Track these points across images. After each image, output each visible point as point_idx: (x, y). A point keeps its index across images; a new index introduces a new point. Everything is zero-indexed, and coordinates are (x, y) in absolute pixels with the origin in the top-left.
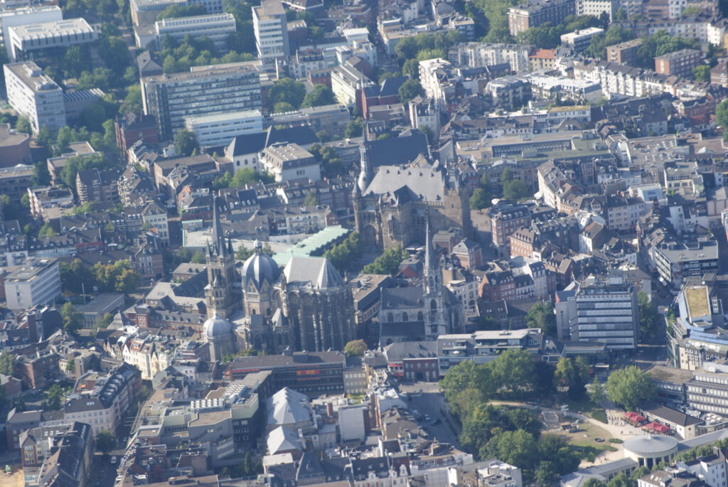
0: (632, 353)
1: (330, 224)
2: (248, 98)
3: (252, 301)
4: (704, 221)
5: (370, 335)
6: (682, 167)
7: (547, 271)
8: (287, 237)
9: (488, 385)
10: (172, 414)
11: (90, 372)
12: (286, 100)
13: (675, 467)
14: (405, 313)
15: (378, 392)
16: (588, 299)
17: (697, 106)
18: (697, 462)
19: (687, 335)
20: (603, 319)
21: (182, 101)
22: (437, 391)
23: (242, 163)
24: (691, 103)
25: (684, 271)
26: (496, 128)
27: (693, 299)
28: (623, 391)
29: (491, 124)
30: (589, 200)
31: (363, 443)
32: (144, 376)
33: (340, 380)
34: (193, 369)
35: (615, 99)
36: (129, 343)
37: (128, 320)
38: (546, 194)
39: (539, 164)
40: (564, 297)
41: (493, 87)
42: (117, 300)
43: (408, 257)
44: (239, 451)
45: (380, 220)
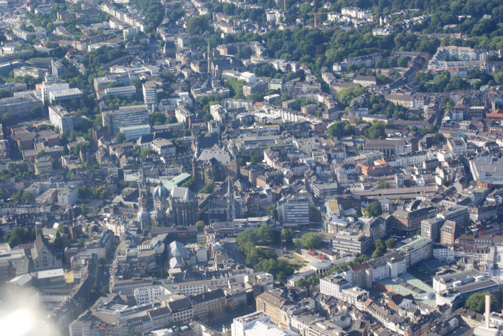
0: (307, 226)
1: (183, 172)
2: (144, 120)
3: (157, 204)
4: (329, 173)
5: (205, 219)
6: (319, 151)
7: (272, 192)
8: (166, 177)
9: (255, 239)
10: (130, 251)
11: (95, 232)
12: (159, 121)
13: (334, 274)
14: (219, 210)
15: (212, 243)
16: (292, 205)
17: (319, 127)
18: (342, 272)
19: (331, 220)
20: (297, 213)
21: (118, 121)
22: (234, 241)
23: (144, 146)
24: (317, 125)
25: (324, 193)
26: (244, 133)
27: (332, 205)
28: (308, 242)
29: (242, 131)
30: (286, 164)
31: (207, 263)
32: (115, 234)
33: (195, 237)
34: (135, 232)
35: (287, 122)
36: (108, 221)
37: (106, 211)
38: (268, 161)
39: (264, 149)
40: (281, 203)
41: (240, 117)
42: (101, 202)
43: (216, 186)
44: (158, 266)
45: (203, 171)
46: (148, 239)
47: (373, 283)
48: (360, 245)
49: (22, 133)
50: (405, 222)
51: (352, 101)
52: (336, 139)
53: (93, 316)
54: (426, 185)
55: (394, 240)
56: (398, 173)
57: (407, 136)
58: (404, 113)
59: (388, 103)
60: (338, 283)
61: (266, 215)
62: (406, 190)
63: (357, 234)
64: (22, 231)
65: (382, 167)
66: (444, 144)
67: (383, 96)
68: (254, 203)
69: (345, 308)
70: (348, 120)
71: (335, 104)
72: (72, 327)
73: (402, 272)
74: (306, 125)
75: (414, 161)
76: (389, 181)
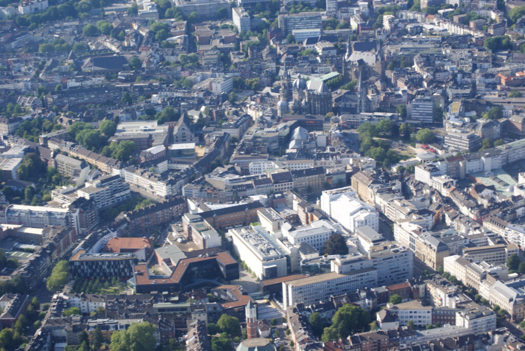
0: (430, 124)
1: (334, 71)
2: (317, 25)
3: (296, 96)
4: (469, 80)
5: (337, 111)
6: (466, 60)
7: (408, 93)
8: (318, 75)
9: (374, 132)
10: (258, 132)
11: (234, 116)
12: (330, 26)
14: (351, 104)
15: (333, 131)
16: (417, 104)
17: (480, 40)
18: (438, 161)
19: (449, 119)
20: (422, 111)
21: (292, 24)
23: (309, 47)
24: (478, 38)
25: (456, 97)
27: (454, 106)
28: (422, 137)
29: (404, 40)
30: (429, 69)
31: (325, 148)
32: (253, 119)
33: (322, 126)
34: (270, 118)
36: (250, 107)
37: (253, 99)
38: (415, 66)
39: (415, 55)
41: (409, 27)
42: (251, 92)
44: (280, 147)
45: (351, 71)
46: (278, 124)
47: (467, 175)
48: (468, 142)
49: (204, 30)
50: (520, 127)
51: (520, 18)
52: (490, 51)
53: (206, 182)
60: (429, 170)
61: (391, 112)
63: (467, 132)
64: (172, 111)
65: (521, 78)
68: (388, 101)
69: (428, 191)
70: (510, 36)
71: (504, 21)
72: (185, 189)
73: (496, 167)
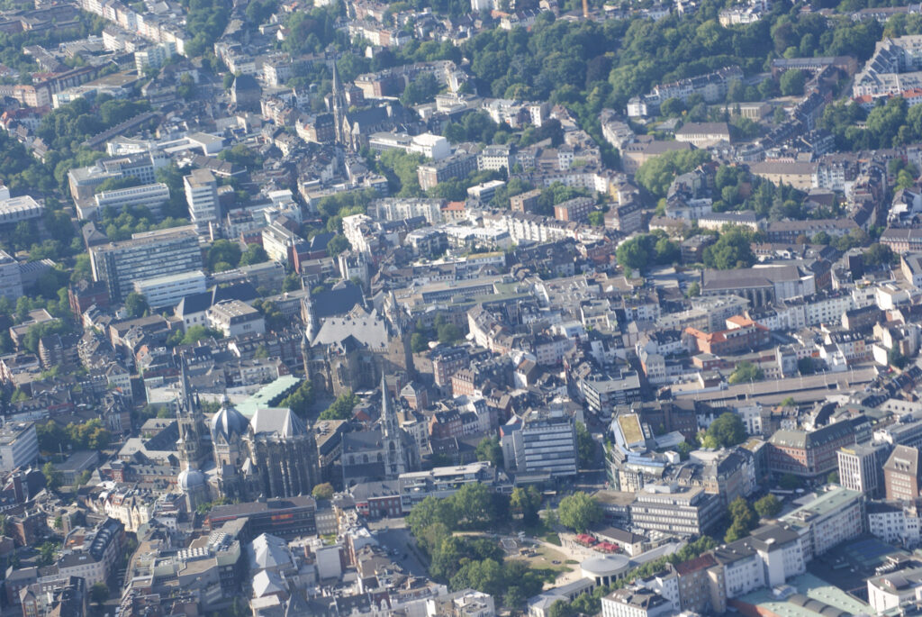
0: (574, 479)
1: (282, 374)
2: (190, 260)
3: (222, 452)
4: (621, 353)
5: (335, 478)
6: (596, 304)
7: (489, 407)
8: (242, 388)
9: (451, 517)
10: (161, 564)
11: (78, 527)
12: (225, 260)
13: (634, 584)
14: (365, 456)
15: (351, 532)
16: (533, 432)
17: (598, 249)
18: (653, 578)
19: (626, 460)
20: (547, 450)
21: (129, 266)
22: (403, 526)
23: (192, 321)
24: (592, 245)
25: (611, 400)
26: (422, 276)
27: (626, 427)
28: (574, 515)
29: (417, 272)
30: (519, 339)
31: (340, 580)
32: (127, 528)
33: (313, 522)
34: (174, 520)
35: (523, 244)
36: (110, 498)
37: (105, 476)
38: (477, 335)
39: (468, 308)
40: (508, 431)
41: (413, 238)
42: (92, 457)
43: (359, 402)
44: (227, 595)
45: (329, 369)
46: (204, 533)
47: (729, 602)
48: (695, 515)
50: (801, 457)
51: (673, 184)
52: (636, 274)
54: (849, 369)
55: (776, 501)
56: (782, 343)
57: (804, 256)
58: (797, 204)
59: (759, 181)
60: (644, 604)
61: (474, 460)
62: (802, 381)
63: (686, 490)
65: (745, 332)
66: (893, 269)
67: (745, 168)
68: (448, 434)
70: (665, 229)
71: (634, 195)
73: (794, 571)
74: (567, 246)
75: (820, 313)
76: (763, 365)
